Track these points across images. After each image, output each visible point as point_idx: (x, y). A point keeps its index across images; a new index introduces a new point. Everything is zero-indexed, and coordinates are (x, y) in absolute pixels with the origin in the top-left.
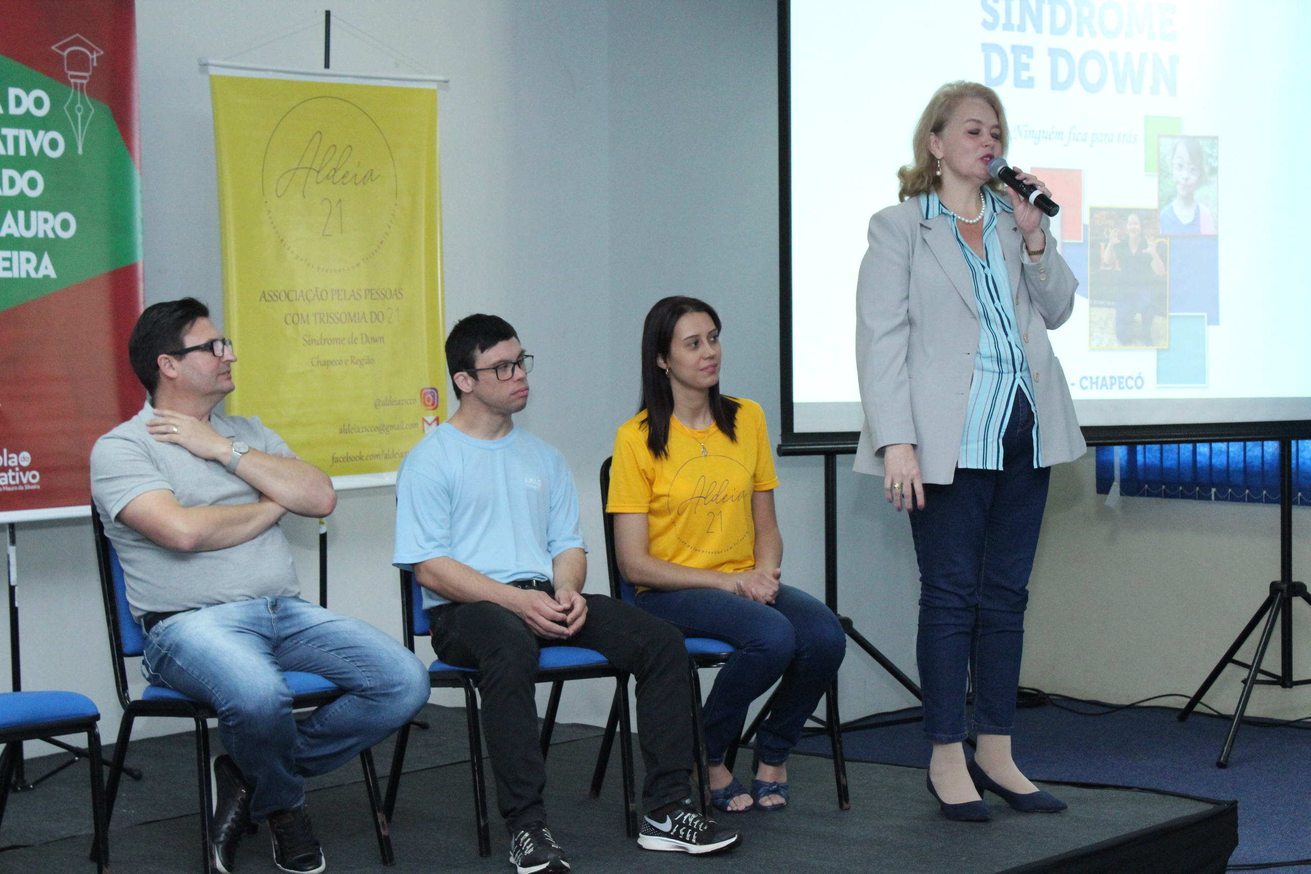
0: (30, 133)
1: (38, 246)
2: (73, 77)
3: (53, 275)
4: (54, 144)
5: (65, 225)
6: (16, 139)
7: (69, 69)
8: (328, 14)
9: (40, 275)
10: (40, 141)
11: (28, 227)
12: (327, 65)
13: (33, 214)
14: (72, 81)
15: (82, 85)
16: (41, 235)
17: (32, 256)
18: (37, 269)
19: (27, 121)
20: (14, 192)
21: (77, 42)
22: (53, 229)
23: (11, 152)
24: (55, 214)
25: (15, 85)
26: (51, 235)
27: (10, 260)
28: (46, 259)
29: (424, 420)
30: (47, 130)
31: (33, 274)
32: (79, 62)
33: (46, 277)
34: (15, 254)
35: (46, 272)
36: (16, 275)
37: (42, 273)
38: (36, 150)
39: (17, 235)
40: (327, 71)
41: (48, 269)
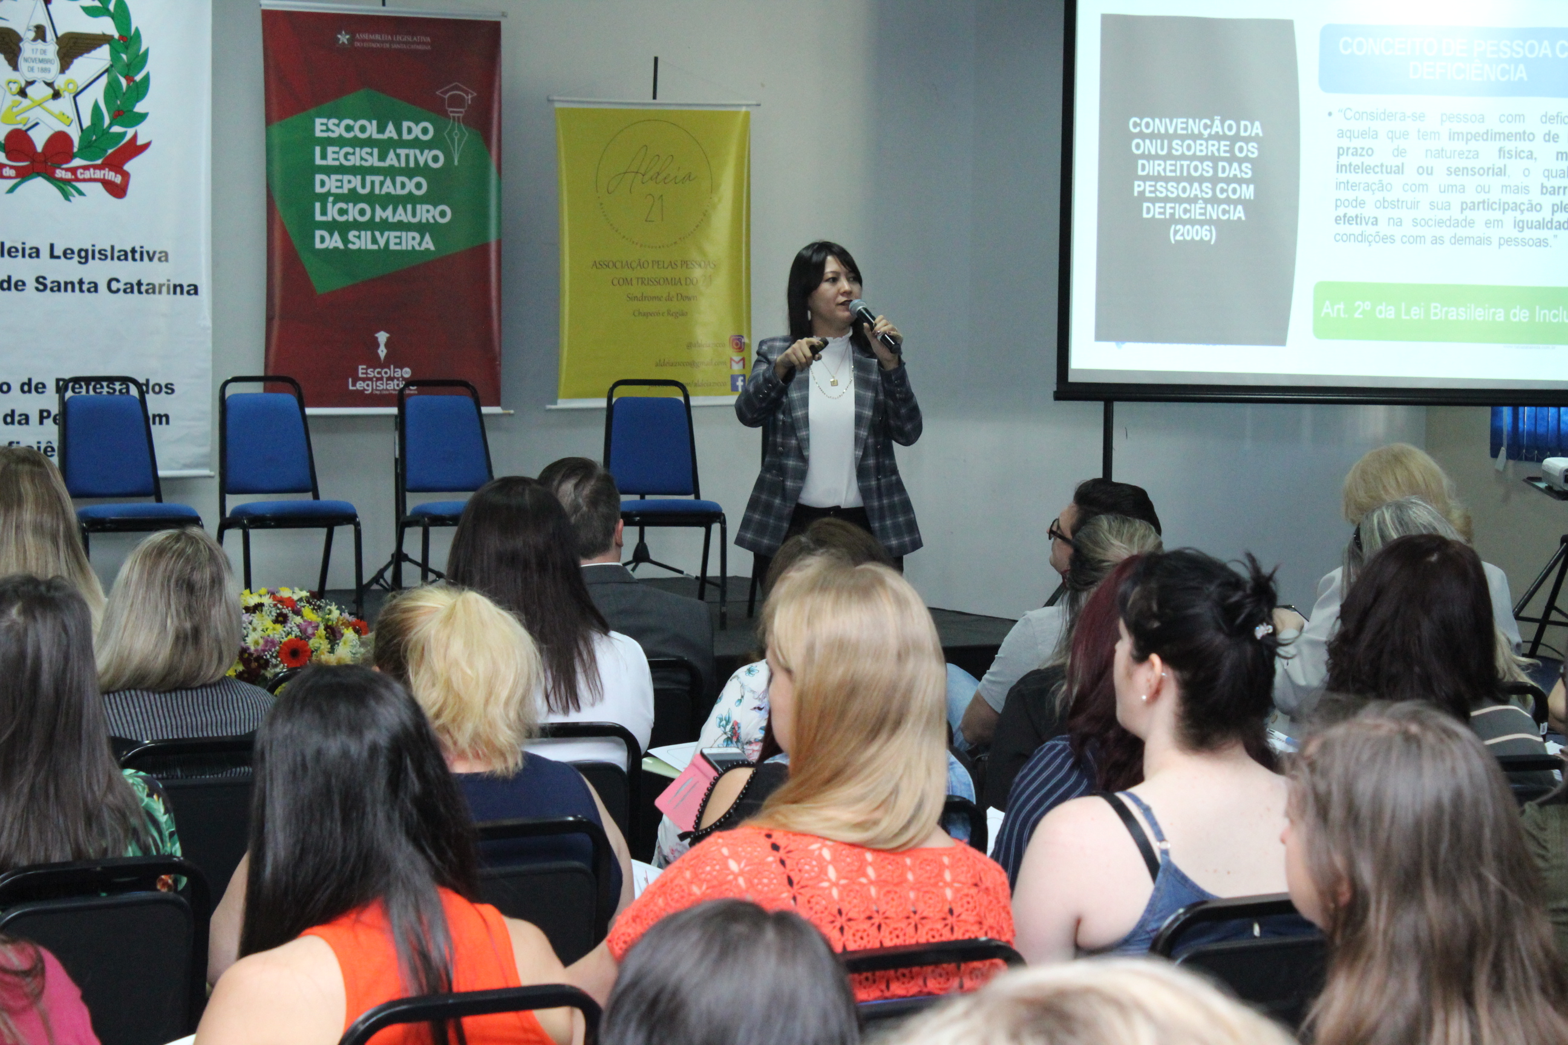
0: (417, 152)
1: (421, 228)
2: (452, 112)
3: (432, 248)
4: (435, 159)
5: (443, 214)
6: (407, 156)
7: (449, 107)
8: (656, 59)
9: (422, 248)
10: (426, 157)
11: (414, 215)
12: (655, 97)
13: (418, 207)
14: (451, 115)
15: (459, 117)
16: (424, 221)
17: (417, 236)
18: (420, 244)
19: (416, 143)
20: (405, 192)
21: (456, 88)
22: (434, 217)
23: (403, 164)
24: (435, 207)
25: (408, 119)
26: (432, 221)
27: (400, 238)
28: (427, 237)
29: (731, 359)
30: (431, 149)
31: (417, 248)
32: (457, 101)
33: (427, 250)
34: (404, 234)
35: (427, 246)
36: (404, 247)
37: (424, 246)
38: (422, 163)
39: (405, 220)
40: (654, 101)
41: (428, 244)
